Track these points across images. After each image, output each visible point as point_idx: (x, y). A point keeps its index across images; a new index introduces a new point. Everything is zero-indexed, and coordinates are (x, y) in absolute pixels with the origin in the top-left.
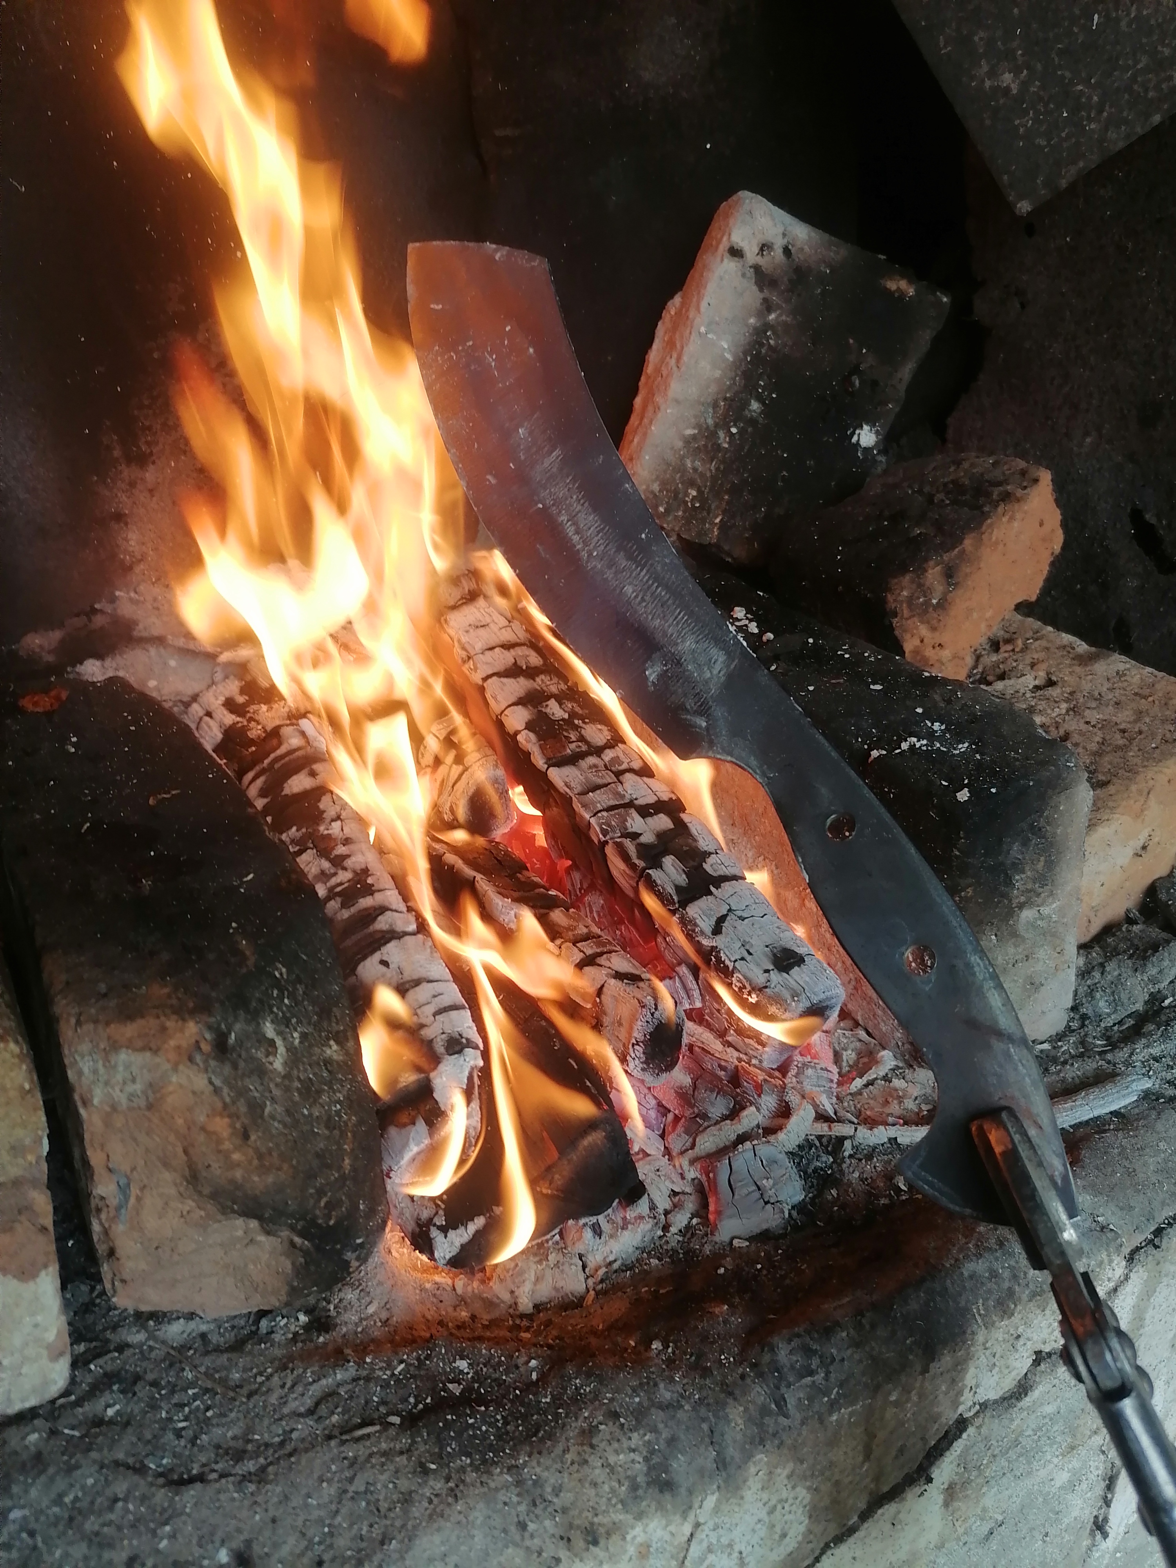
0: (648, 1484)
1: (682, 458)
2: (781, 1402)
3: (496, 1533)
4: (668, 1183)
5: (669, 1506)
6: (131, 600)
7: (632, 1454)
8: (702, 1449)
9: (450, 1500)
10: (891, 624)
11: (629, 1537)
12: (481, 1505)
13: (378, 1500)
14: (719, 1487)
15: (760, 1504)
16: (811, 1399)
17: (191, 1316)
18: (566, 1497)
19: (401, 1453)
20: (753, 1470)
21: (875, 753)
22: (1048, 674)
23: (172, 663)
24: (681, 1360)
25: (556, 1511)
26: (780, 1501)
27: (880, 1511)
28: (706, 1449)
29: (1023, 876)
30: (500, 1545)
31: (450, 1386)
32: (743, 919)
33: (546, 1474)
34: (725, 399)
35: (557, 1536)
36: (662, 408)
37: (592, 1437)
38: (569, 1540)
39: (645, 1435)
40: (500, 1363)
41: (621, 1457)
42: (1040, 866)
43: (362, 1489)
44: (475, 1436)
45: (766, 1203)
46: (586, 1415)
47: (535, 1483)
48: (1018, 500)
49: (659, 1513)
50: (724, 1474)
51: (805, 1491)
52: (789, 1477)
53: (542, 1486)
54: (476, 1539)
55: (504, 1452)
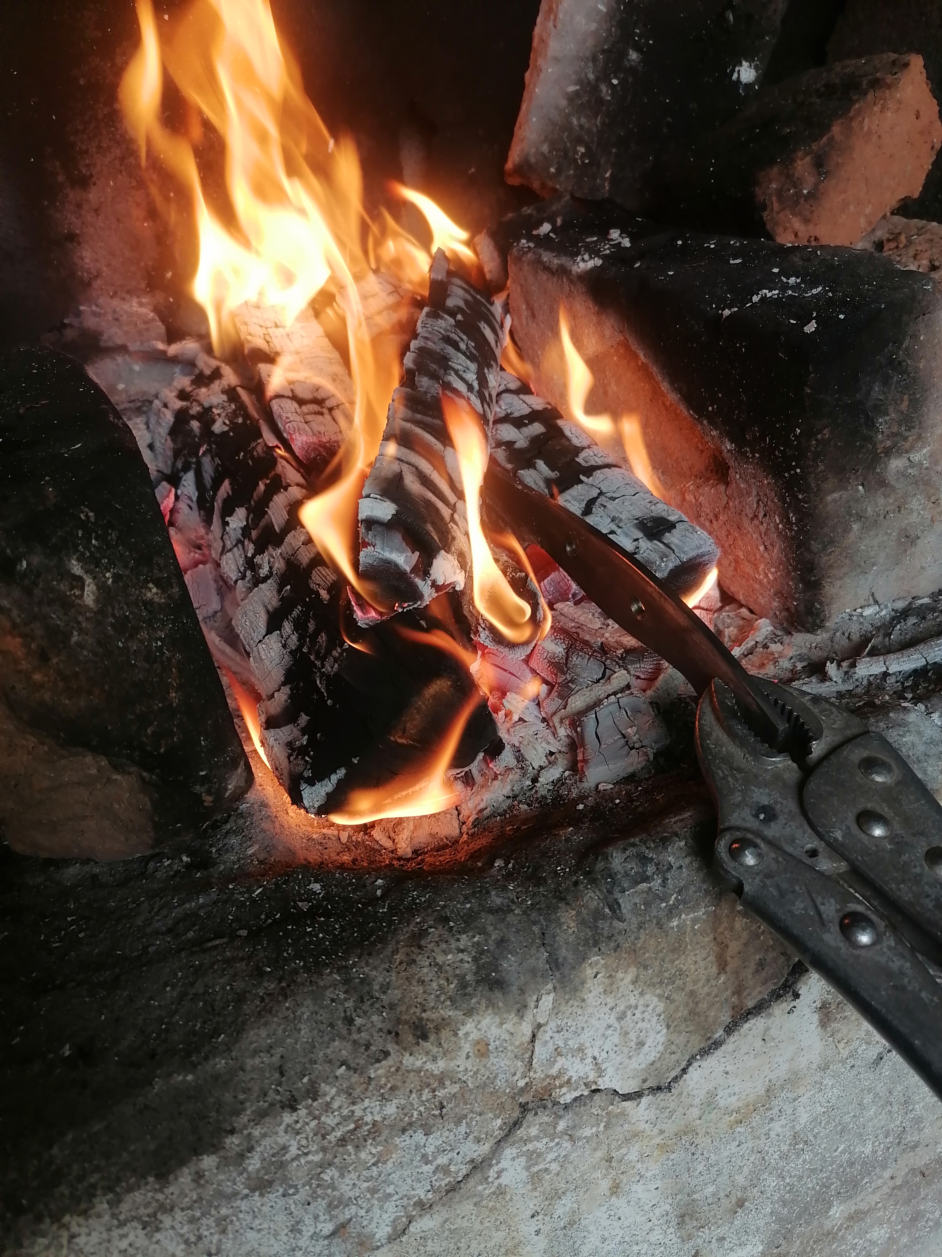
0: (478, 982)
1: (568, 116)
2: (615, 906)
3: (323, 1027)
4: (544, 744)
5: (500, 1004)
6: (94, 314)
7: (460, 954)
8: (533, 951)
9: (280, 998)
10: (762, 218)
11: (461, 1033)
12: (308, 1002)
13: (215, 1000)
14: (555, 988)
15: (606, 1009)
16: (647, 904)
17: (86, 861)
18: (394, 994)
19: (242, 959)
20: (590, 972)
21: (727, 312)
22: (931, 261)
23: (137, 368)
24: (519, 873)
25: (383, 1007)
26: (629, 1007)
27: (747, 1026)
28: (538, 951)
29: (887, 418)
30: (326, 1038)
31: (300, 904)
32: (614, 499)
33: (374, 973)
34: (603, 52)
35: (385, 1030)
36: (543, 69)
37: (420, 939)
38: (397, 1034)
39: (474, 937)
40: (351, 884)
41: (450, 957)
42: (904, 406)
43: (201, 991)
44: (311, 943)
45: (632, 749)
46: (418, 920)
47: (363, 981)
48: (889, 87)
49: (490, 1011)
50: (558, 975)
51: (655, 1000)
52: (634, 982)
53: (370, 984)
54: (302, 1032)
55: (337, 955)
